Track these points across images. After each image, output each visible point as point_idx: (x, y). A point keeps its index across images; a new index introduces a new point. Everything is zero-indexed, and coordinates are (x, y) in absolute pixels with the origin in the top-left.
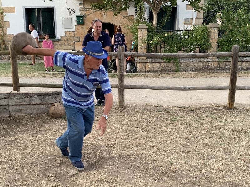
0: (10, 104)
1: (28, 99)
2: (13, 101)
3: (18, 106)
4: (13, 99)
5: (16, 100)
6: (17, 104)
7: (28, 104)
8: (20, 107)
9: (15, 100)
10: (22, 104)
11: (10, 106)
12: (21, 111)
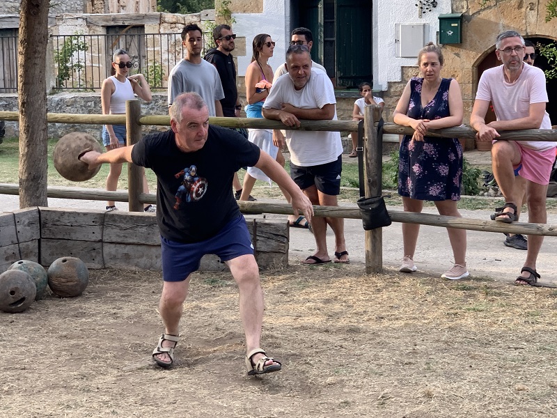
0: (106, 239)
1: (144, 230)
2: (112, 234)
3: (123, 246)
4: (112, 228)
5: (117, 230)
6: (119, 240)
7: (144, 242)
8: (128, 249)
9: (115, 230)
10: (131, 241)
11: (104, 244)
12: (127, 257)
